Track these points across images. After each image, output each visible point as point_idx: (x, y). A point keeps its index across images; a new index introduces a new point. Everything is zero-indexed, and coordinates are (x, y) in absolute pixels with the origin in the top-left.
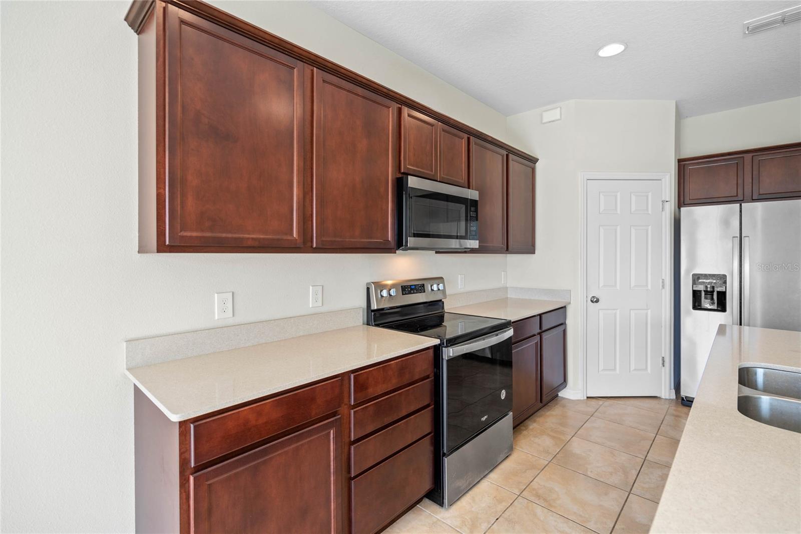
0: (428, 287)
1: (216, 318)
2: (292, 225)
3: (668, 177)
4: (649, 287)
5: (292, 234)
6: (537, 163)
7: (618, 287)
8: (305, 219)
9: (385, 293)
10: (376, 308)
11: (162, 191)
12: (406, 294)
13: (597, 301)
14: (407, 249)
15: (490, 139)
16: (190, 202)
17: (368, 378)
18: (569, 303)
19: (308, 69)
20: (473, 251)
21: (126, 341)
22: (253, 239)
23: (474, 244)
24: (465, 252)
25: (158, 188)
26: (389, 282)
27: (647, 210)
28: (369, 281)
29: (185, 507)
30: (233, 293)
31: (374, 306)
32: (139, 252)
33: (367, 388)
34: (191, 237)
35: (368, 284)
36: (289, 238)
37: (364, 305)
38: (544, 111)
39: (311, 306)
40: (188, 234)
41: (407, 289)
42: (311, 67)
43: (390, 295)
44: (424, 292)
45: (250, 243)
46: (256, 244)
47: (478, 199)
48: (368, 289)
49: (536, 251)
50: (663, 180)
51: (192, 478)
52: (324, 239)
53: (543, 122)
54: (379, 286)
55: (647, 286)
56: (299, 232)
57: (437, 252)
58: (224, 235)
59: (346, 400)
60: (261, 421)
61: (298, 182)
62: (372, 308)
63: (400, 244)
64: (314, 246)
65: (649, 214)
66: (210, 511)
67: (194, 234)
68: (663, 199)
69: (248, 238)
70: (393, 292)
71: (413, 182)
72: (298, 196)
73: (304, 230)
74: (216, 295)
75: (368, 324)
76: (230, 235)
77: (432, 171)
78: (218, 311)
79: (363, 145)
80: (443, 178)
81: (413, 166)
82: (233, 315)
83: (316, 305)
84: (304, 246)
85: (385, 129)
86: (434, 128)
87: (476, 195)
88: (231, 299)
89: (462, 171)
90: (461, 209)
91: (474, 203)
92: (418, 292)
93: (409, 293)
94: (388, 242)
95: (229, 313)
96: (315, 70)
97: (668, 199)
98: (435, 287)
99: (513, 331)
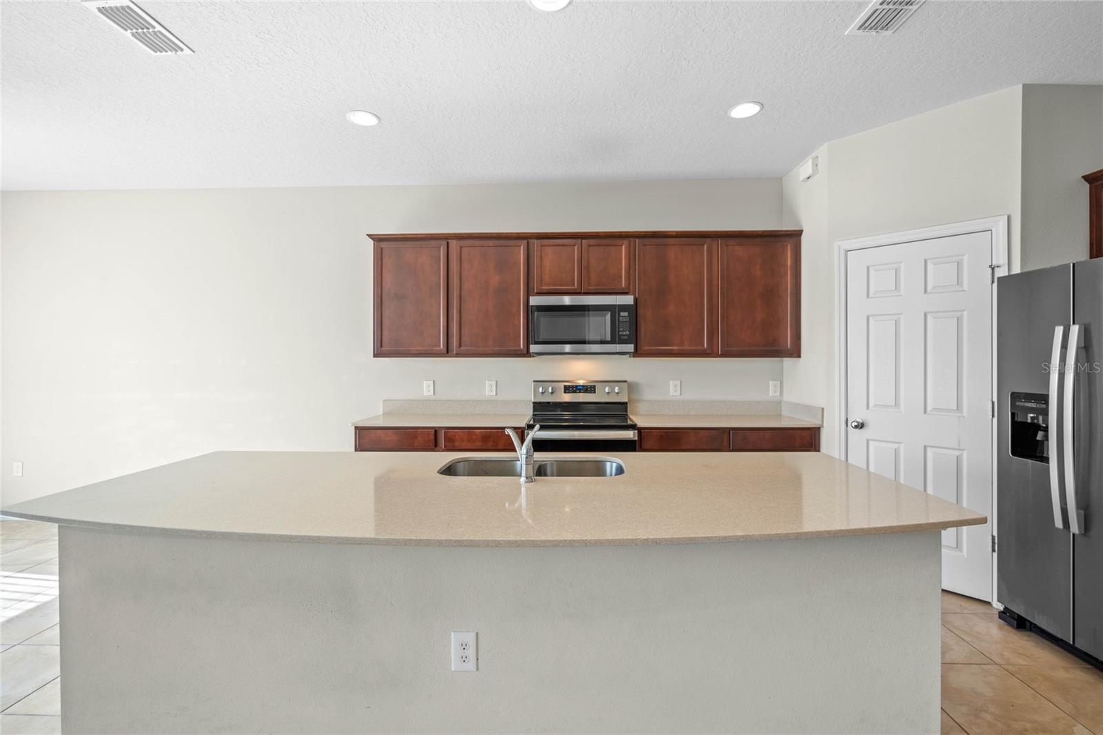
0: (601, 389)
1: (425, 395)
3: (1004, 224)
5: (440, 346)
9: (541, 390)
10: (533, 401)
12: (569, 392)
15: (673, 234)
16: (386, 333)
17: (455, 435)
19: (450, 242)
21: (383, 401)
27: (960, 282)
30: (434, 381)
33: (454, 442)
36: (438, 348)
38: (804, 164)
39: (487, 394)
41: (571, 388)
43: (549, 392)
44: (594, 392)
47: (633, 303)
52: (462, 348)
53: (801, 179)
55: (959, 410)
56: (444, 344)
58: (401, 349)
59: (440, 445)
61: (443, 314)
62: (537, 401)
63: (528, 351)
64: (455, 352)
67: (387, 349)
68: (994, 262)
71: (534, 301)
72: (443, 323)
73: (448, 343)
74: (424, 381)
76: (404, 349)
77: (574, 285)
78: (427, 390)
79: (495, 280)
80: (588, 289)
81: (549, 285)
82: (434, 394)
83: (491, 394)
84: (447, 352)
85: (517, 264)
86: (576, 247)
87: (628, 300)
88: (432, 385)
89: (621, 277)
90: (606, 315)
91: (625, 308)
92: (586, 392)
93: (575, 392)
94: (520, 349)
95: (431, 393)
96: (454, 242)
97: (1002, 261)
98: (608, 389)
99: (640, 434)
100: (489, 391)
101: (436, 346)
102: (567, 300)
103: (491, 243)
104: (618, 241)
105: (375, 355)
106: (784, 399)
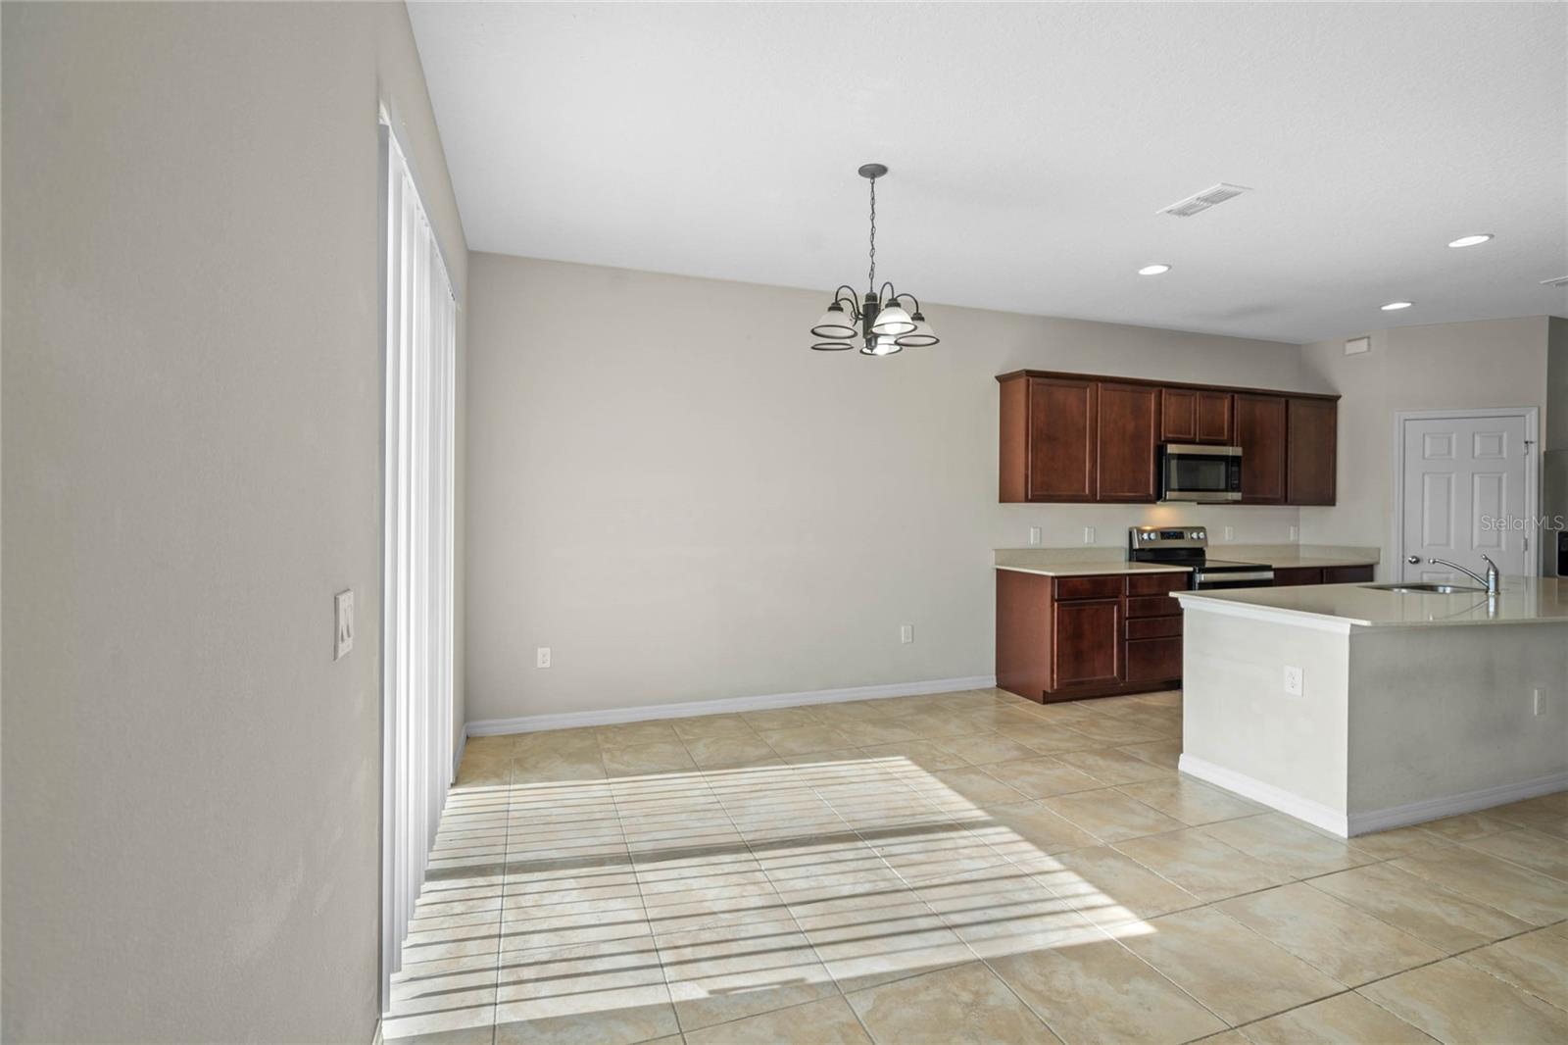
0: (1187, 535)
1: (1032, 543)
2: (1085, 485)
3: (1534, 412)
4: (1503, 548)
5: (1085, 491)
7: (1452, 547)
8: (1093, 481)
9: (1145, 536)
10: (1137, 548)
11: (1027, 472)
12: (1165, 539)
13: (1417, 561)
14: (1165, 500)
15: (1260, 392)
16: (1039, 476)
17: (1137, 582)
18: (1378, 563)
19: (1094, 384)
20: (1235, 502)
22: (1065, 495)
23: (1237, 496)
25: (1026, 470)
26: (1148, 528)
27: (1500, 452)
29: (1053, 616)
31: (1136, 546)
32: (999, 502)
33: (1136, 588)
34: (1038, 495)
35: (1130, 528)
36: (1083, 494)
37: (1126, 545)
38: (1350, 341)
39: (1086, 542)
40: (1037, 493)
41: (1165, 534)
42: (1097, 383)
43: (1150, 539)
44: (1184, 538)
45: (1064, 497)
46: (1067, 497)
47: (1241, 455)
48: (1131, 533)
49: (1337, 503)
50: (1527, 416)
51: (1055, 604)
52: (1104, 494)
53: (1347, 352)
54: (1141, 532)
55: (1499, 546)
56: (1089, 489)
57: (1199, 503)
58: (1052, 493)
59: (1123, 592)
60: (1082, 588)
61: (1089, 459)
63: (1158, 497)
64: (1099, 499)
65: (1502, 458)
66: (1062, 622)
67: (1040, 493)
68: (1528, 439)
69: (1063, 495)
70: (1153, 536)
71: (1172, 449)
72: (1089, 468)
73: (1092, 487)
74: (1032, 529)
75: (1130, 560)
76: (1055, 493)
77: (1191, 435)
78: (1033, 539)
79: (1131, 426)
80: (1203, 439)
81: (1173, 434)
82: (1040, 542)
83: (1090, 542)
84: (1092, 499)
85: (1148, 410)
86: (1193, 398)
87: (1238, 451)
88: (1039, 532)
89: (1223, 429)
90: (1220, 465)
91: (1235, 460)
92: (1177, 538)
93: (1169, 538)
94: (1150, 495)
95: (1038, 541)
96: (1100, 385)
97: (1534, 438)
98: (1195, 535)
99: (1275, 574)
100: (1087, 538)
101: (1082, 491)
103: (1129, 388)
104: (1223, 394)
105: (1027, 500)
106: (1301, 543)
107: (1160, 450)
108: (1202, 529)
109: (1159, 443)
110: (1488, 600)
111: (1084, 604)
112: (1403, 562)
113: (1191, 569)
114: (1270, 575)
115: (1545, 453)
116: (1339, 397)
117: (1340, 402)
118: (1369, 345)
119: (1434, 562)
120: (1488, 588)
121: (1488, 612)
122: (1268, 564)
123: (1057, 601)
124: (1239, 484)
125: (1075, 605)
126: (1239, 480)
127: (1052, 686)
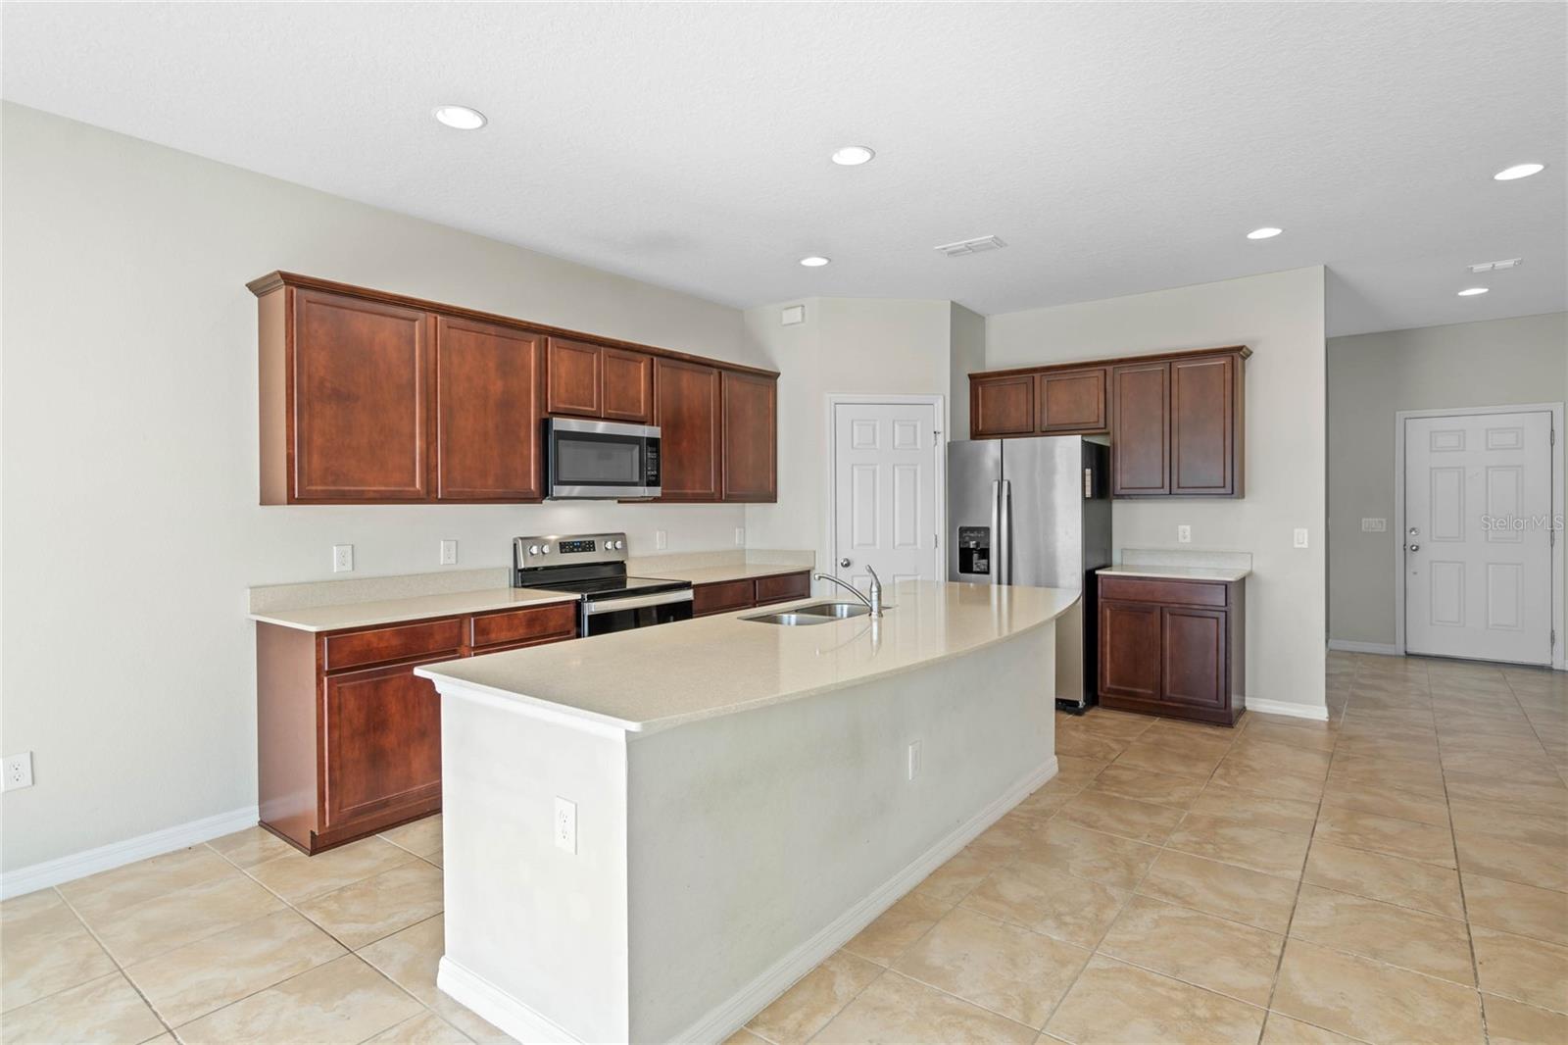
0: (599, 545)
1: (335, 571)
2: (415, 476)
3: (941, 402)
4: (919, 546)
5: (414, 485)
6: (779, 379)
7: (878, 546)
8: (429, 469)
9: (535, 550)
10: (523, 567)
11: (291, 451)
12: (566, 552)
13: (847, 565)
14: (558, 498)
15: (687, 357)
16: (316, 458)
17: (490, 623)
18: (814, 568)
19: (431, 316)
20: (656, 500)
21: (251, 588)
22: (374, 491)
23: (657, 491)
24: (647, 502)
25: (288, 448)
26: (541, 537)
27: (915, 443)
28: (515, 536)
29: (320, 701)
30: (353, 547)
31: (522, 565)
32: (261, 504)
33: (488, 634)
34: (316, 491)
35: (515, 539)
36: (412, 489)
37: (512, 566)
38: (787, 309)
39: (442, 563)
40: (314, 488)
41: (568, 546)
42: (434, 315)
43: (544, 553)
44: (594, 550)
45: (371, 495)
46: (377, 495)
47: (660, 437)
48: (515, 545)
49: (778, 500)
50: (936, 405)
51: (326, 679)
52: (451, 489)
53: (784, 323)
54: (538, 541)
55: (915, 543)
56: (422, 483)
57: (619, 502)
58: (347, 488)
59: (466, 642)
60: (381, 645)
61: (421, 433)
62: (519, 568)
63: (545, 493)
64: (439, 496)
65: (918, 449)
66: (340, 708)
67: (320, 488)
68: (937, 429)
69: (369, 491)
70: (546, 549)
72: (421, 448)
73: (428, 480)
74: (335, 548)
75: (515, 587)
76: (352, 488)
77: (593, 407)
78: (337, 564)
79: (497, 387)
80: (610, 414)
81: (565, 403)
82: (353, 569)
83: (449, 562)
84: (428, 497)
85: (526, 367)
86: (595, 356)
87: (654, 432)
88: (350, 552)
89: (639, 402)
90: (632, 450)
91: (653, 442)
92: (584, 550)
93: (572, 551)
94: (533, 492)
95: (349, 567)
96: (439, 318)
97: (941, 430)
98: (609, 545)
99: (695, 594)
100: (444, 557)
101: (409, 486)
102: (601, 427)
103: (492, 329)
104: (638, 356)
105: (292, 500)
106: (747, 547)
107: (545, 425)
108: (621, 536)
109: (545, 416)
110: (871, 625)
111: (385, 673)
112: (836, 565)
113: (578, 596)
114: (687, 595)
115: (949, 444)
116: (778, 374)
117: (780, 380)
118: (803, 315)
119: (820, 577)
120: (872, 610)
121: (872, 641)
122: (687, 580)
123: (329, 673)
124: (657, 476)
125: (369, 675)
126: (658, 470)
127: (321, 821)
